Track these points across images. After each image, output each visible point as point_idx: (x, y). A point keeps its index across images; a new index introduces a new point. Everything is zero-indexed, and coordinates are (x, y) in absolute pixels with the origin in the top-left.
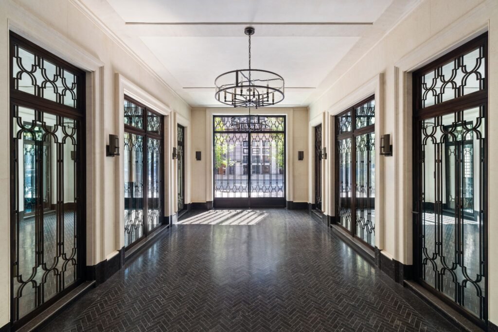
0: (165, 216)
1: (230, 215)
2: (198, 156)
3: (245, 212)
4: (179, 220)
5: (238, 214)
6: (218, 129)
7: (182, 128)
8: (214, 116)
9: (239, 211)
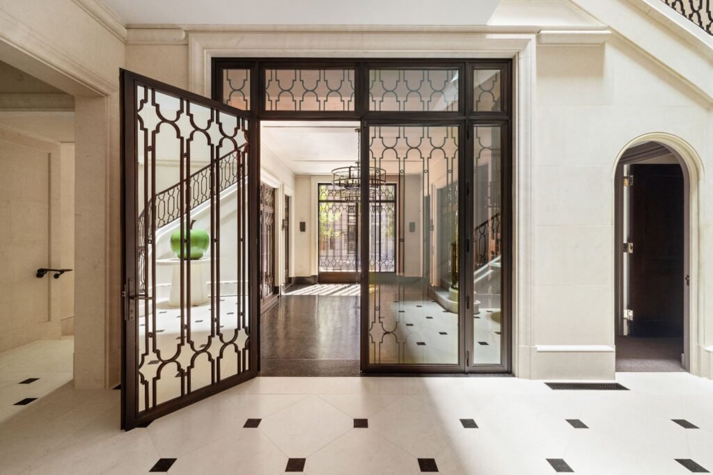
0: (276, 285)
1: (338, 289)
2: (303, 227)
3: (353, 286)
4: (287, 291)
5: (346, 288)
6: (323, 197)
7: (287, 199)
8: (319, 184)
9: (347, 285)
